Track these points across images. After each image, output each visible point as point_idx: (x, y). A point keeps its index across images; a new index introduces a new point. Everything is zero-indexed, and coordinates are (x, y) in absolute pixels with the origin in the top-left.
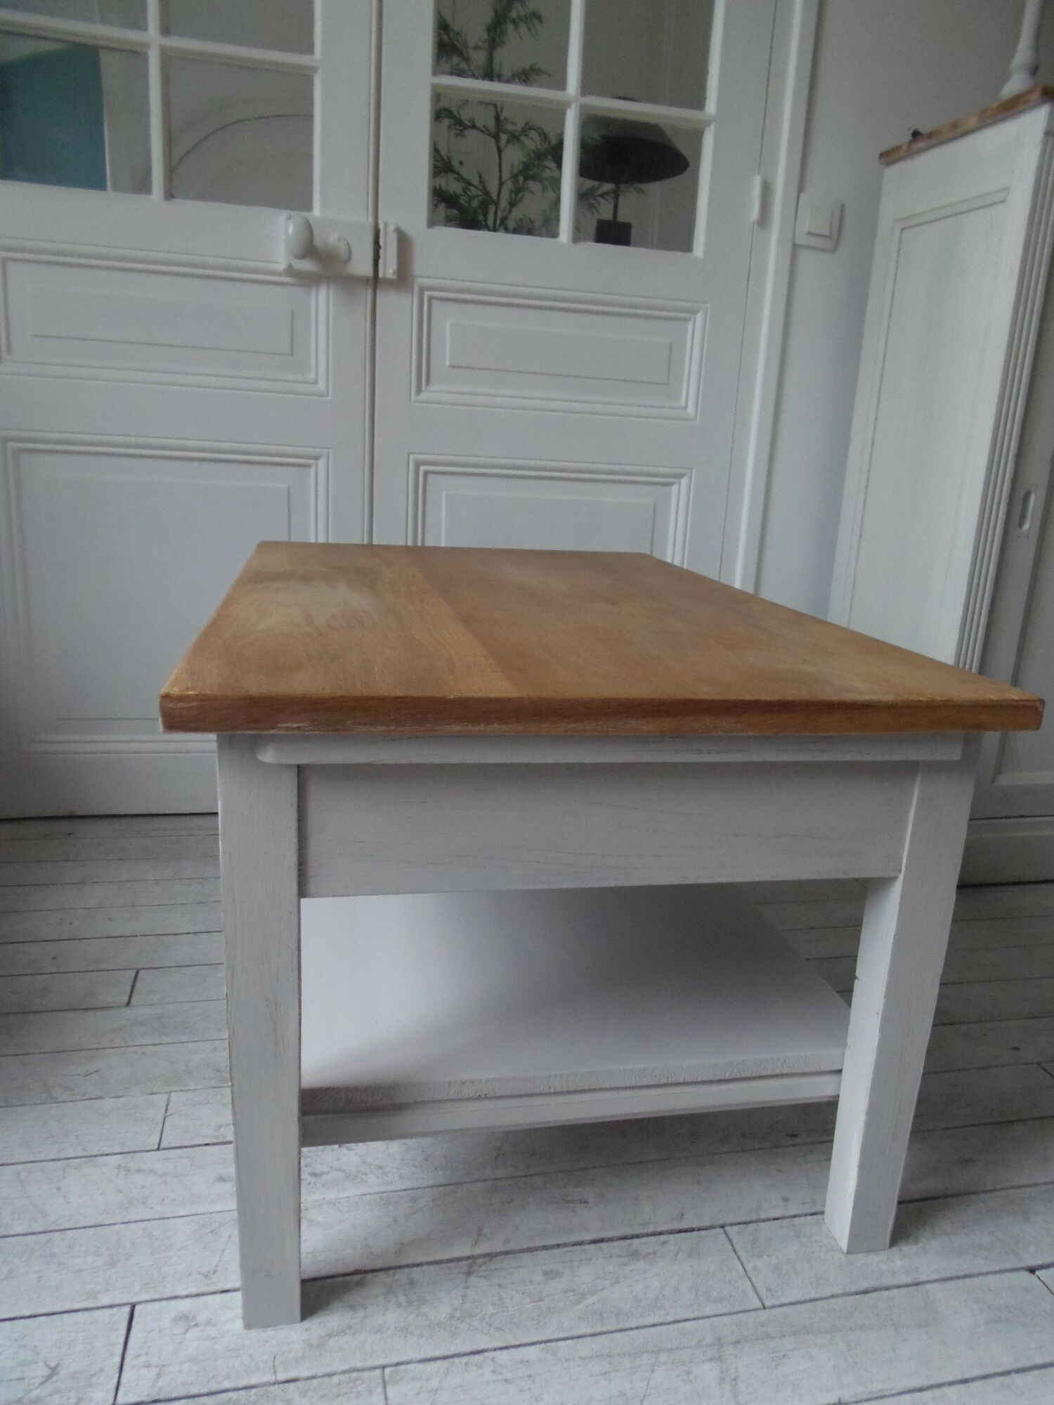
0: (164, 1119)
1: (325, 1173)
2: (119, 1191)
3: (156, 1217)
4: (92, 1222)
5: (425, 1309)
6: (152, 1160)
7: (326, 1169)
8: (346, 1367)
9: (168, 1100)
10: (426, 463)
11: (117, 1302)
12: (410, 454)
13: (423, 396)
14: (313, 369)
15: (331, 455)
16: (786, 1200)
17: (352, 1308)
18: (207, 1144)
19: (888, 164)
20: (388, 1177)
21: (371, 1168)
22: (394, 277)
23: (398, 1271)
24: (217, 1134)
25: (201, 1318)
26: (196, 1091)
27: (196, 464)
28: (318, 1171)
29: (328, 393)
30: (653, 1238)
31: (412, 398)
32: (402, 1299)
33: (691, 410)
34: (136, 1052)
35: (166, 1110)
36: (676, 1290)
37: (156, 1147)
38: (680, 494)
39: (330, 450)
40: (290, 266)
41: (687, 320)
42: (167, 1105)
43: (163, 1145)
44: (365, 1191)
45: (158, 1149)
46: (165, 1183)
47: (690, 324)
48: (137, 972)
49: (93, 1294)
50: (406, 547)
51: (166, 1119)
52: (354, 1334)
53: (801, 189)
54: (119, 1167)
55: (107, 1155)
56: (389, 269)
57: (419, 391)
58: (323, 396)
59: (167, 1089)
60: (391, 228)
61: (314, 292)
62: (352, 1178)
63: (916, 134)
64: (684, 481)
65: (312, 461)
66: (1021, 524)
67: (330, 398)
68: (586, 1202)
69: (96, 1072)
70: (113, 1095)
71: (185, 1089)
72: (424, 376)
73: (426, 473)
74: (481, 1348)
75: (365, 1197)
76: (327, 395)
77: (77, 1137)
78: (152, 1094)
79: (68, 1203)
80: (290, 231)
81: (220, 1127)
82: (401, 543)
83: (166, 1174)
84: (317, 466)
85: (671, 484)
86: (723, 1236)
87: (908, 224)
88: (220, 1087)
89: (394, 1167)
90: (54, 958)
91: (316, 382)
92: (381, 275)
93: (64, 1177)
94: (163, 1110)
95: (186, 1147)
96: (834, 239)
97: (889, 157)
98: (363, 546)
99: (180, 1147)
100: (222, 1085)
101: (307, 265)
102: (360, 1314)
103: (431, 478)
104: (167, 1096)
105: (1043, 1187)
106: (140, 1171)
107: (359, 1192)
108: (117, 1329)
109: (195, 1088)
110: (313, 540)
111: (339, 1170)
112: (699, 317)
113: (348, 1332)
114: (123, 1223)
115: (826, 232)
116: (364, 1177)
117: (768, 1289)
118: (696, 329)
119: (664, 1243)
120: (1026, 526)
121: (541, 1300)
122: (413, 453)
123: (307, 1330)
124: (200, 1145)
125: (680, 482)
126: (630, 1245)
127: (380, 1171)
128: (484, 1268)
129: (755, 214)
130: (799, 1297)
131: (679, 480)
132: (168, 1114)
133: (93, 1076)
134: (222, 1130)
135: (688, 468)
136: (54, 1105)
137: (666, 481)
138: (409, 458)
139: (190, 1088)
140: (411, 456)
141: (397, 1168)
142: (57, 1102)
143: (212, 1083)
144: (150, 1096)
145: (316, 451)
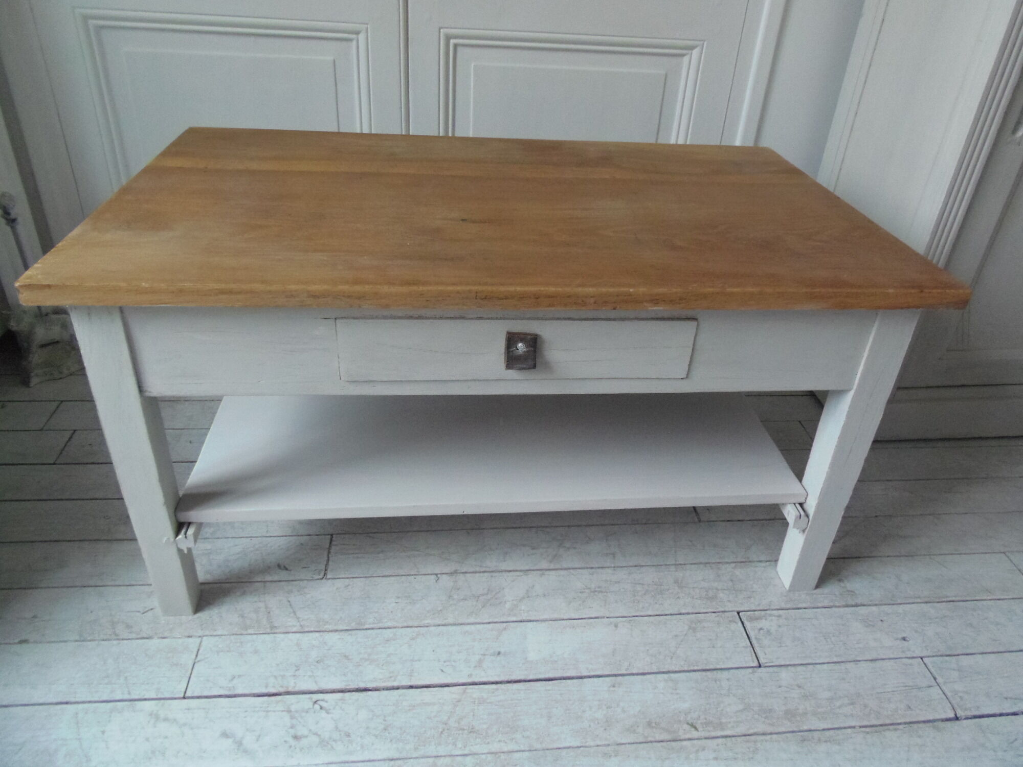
0: (194, 664)
1: (304, 736)
6: (177, 708)
7: (306, 733)
9: (200, 645)
10: (456, 37)
12: (441, 28)
15: (369, 30)
18: (220, 696)
20: (352, 745)
21: (340, 734)
24: (230, 685)
26: (223, 637)
27: (252, 39)
28: (299, 734)
35: (197, 656)
37: (182, 696)
38: (690, 64)
39: (369, 26)
42: (198, 651)
43: (188, 694)
44: (334, 759)
45: (184, 698)
46: (183, 735)
51: (196, 664)
54: (151, 713)
55: (145, 700)
59: (200, 633)
62: (324, 743)
64: (695, 53)
65: (354, 36)
66: (1014, 132)
69: (152, 609)
70: (161, 635)
71: (215, 633)
73: (456, 46)
77: (126, 678)
78: (189, 636)
79: (108, 747)
81: (233, 678)
83: (184, 724)
84: (357, 40)
85: (683, 55)
88: (241, 634)
89: (358, 736)
93: (110, 720)
94: (194, 656)
95: (205, 696)
99: (201, 696)
103: (459, 49)
104: (198, 640)
106: (166, 720)
107: (327, 760)
109: (221, 635)
111: (316, 734)
116: (333, 743)
122: (445, 27)
124: (216, 695)
125: (691, 54)
127: (348, 737)
131: (690, 52)
132: (196, 661)
133: (150, 614)
134: (235, 681)
135: (700, 41)
136: (115, 642)
137: (678, 52)
138: (440, 32)
139: (219, 633)
140: (442, 30)
141: (361, 737)
142: (118, 639)
143: (236, 630)
144: (187, 639)
145: (356, 27)
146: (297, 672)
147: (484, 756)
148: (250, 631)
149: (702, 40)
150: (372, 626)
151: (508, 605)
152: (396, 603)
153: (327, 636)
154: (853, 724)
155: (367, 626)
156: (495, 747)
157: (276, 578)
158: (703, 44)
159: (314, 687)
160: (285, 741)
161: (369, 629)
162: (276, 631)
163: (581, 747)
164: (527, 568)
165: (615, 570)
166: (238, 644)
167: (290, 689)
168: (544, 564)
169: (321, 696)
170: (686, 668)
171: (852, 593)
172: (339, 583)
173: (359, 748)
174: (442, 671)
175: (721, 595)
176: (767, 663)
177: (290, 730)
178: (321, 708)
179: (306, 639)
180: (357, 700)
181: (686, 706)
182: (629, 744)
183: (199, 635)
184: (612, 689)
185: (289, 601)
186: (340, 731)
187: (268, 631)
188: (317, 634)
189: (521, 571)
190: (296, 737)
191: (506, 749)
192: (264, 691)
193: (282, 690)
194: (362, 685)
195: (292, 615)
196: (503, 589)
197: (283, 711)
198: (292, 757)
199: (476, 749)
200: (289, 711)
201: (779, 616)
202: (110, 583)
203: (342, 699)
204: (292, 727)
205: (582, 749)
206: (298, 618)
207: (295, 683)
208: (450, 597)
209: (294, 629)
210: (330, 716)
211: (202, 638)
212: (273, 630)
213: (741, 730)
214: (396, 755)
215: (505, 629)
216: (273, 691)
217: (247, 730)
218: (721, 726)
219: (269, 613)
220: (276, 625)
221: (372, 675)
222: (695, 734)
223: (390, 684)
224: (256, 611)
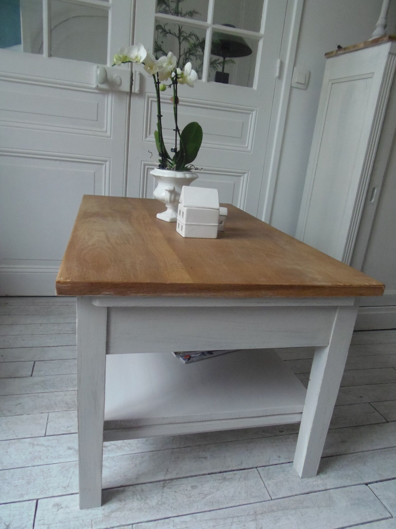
0: (47, 423)
1: (109, 446)
2: (31, 453)
3: (46, 464)
4: (20, 466)
5: (148, 501)
6: (43, 440)
8: (118, 524)
9: (48, 416)
10: (148, 165)
11: (31, 498)
13: (147, 139)
14: (105, 126)
15: (111, 160)
16: (279, 457)
17: (120, 500)
18: (64, 434)
19: (328, 58)
20: (132, 447)
21: (126, 444)
22: (138, 92)
23: (137, 486)
24: (67, 430)
25: (63, 505)
26: (59, 412)
27: (58, 162)
29: (111, 136)
30: (231, 472)
31: (144, 140)
32: (139, 497)
33: (249, 148)
34: (35, 396)
35: (48, 420)
36: (240, 493)
37: (44, 435)
38: (244, 180)
39: (111, 159)
40: (98, 86)
41: (250, 114)
42: (48, 418)
43: (47, 434)
44: (125, 453)
45: (45, 436)
46: (48, 450)
47: (250, 116)
48: (35, 362)
49: (22, 495)
50: (140, 199)
51: (48, 423)
52: (121, 511)
53: (294, 66)
54: (30, 443)
55: (25, 438)
56: (136, 89)
57: (146, 137)
59: (48, 411)
60: (138, 73)
61: (106, 95)
62: (119, 448)
63: (339, 47)
64: (246, 175)
65: (104, 163)
66: (371, 200)
67: (112, 138)
68: (206, 458)
69: (20, 404)
70: (27, 413)
71: (54, 411)
72: (148, 131)
73: (148, 169)
74: (168, 517)
75: (124, 456)
76: (110, 137)
77: (13, 431)
78: (42, 413)
79: (11, 458)
80: (98, 73)
82: (137, 197)
83: (48, 446)
84: (106, 165)
85: (241, 176)
86: (257, 471)
87: (334, 82)
90: (2, 356)
91: (106, 132)
92: (133, 91)
93: (9, 448)
94: (46, 420)
95: (55, 435)
96: (306, 85)
97: (329, 55)
98: (122, 198)
99: (53, 435)
100: (68, 410)
101: (104, 86)
102: (123, 503)
104: (47, 414)
105: (371, 452)
106: (38, 445)
107: (122, 454)
108: (31, 509)
109: (58, 411)
110: (103, 195)
111: (114, 445)
112: (254, 113)
113: (119, 510)
114: (32, 466)
115: (303, 82)
116: (123, 447)
117: (273, 492)
118: (253, 117)
119: (235, 474)
120: (373, 201)
121: (190, 497)
122: (143, 161)
123: (103, 509)
124: (61, 435)
125: (244, 176)
126: (223, 475)
127: (130, 445)
128: (169, 485)
129: (277, 74)
130: (284, 496)
132: (48, 422)
134: (69, 428)
135: (248, 170)
136: (4, 417)
137: (239, 175)
139: (56, 411)
140: (142, 162)
141: (136, 444)
142: (4, 416)
143: (65, 409)
144: (41, 414)
145: (106, 159)
147: (193, 447)
156: (198, 443)
163: (235, 441)
166: (67, 415)
173: (136, 448)
182: (257, 438)
186: (125, 443)
191: (203, 444)
199: (189, 445)
214: (154, 449)
224: (73, 402)
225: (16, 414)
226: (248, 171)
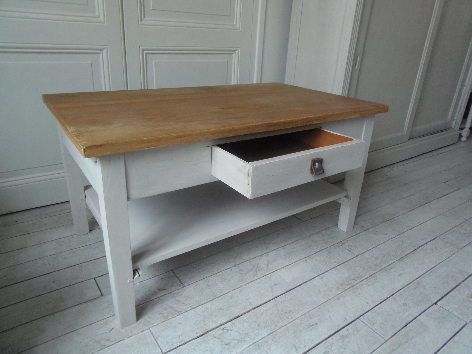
1: (230, 343)
7: (230, 341)
9: (151, 332)
10: (146, 50)
12: (140, 46)
13: (143, 22)
14: (97, 11)
15: (108, 48)
18: (180, 346)
20: (251, 336)
21: (244, 335)
24: (180, 340)
26: (159, 325)
28: (227, 343)
29: (105, 21)
31: (139, 24)
33: (238, 26)
35: (154, 336)
38: (235, 57)
39: (108, 46)
42: (152, 334)
43: (164, 352)
44: (249, 344)
48: (95, 279)
51: (156, 340)
57: (141, 20)
58: (103, 23)
59: (147, 328)
62: (241, 341)
64: (237, 52)
65: (100, 51)
66: (355, 67)
67: (106, 24)
68: (317, 324)
69: (113, 329)
70: (128, 337)
71: (154, 325)
72: (143, 15)
73: (146, 54)
76: (105, 23)
78: (142, 331)
81: (179, 337)
84: (103, 52)
85: (232, 54)
88: (167, 320)
89: (251, 332)
91: (99, 17)
94: (152, 337)
95: (173, 349)
103: (148, 55)
107: (247, 346)
111: (234, 340)
116: (244, 339)
117: (383, 334)
119: (348, 330)
120: (357, 67)
122: (142, 46)
125: (235, 53)
126: (340, 334)
130: (392, 334)
131: (235, 52)
132: (155, 338)
133: (113, 331)
134: (181, 338)
136: (106, 349)
137: (231, 52)
138: (140, 48)
139: (156, 324)
140: (140, 47)
142: (107, 347)
143: (163, 320)
144: (143, 333)
145: (101, 47)
146: (205, 323)
147: (301, 317)
148: (170, 318)
149: (238, 48)
150: (220, 295)
151: (265, 268)
152: (222, 283)
153: (206, 305)
154: (394, 261)
155: (218, 296)
156: (302, 313)
157: (162, 294)
158: (239, 49)
159: (218, 325)
160: (224, 348)
161: (220, 296)
162: (181, 313)
163: (328, 300)
164: (260, 254)
165: (290, 245)
166: (169, 324)
167: (208, 330)
168: (265, 251)
169: (223, 326)
170: (338, 265)
171: (363, 227)
172: (192, 286)
173: (255, 336)
174: (261, 298)
175: (329, 240)
176: (358, 254)
177: (222, 343)
178: (227, 330)
179: (198, 310)
180: (239, 321)
181: (347, 275)
182: (341, 293)
183: (147, 329)
184: (322, 280)
185: (177, 300)
186: (242, 334)
187: (178, 314)
188: (200, 307)
189: (259, 256)
190: (227, 344)
191: (306, 312)
192: (197, 335)
193: (205, 331)
194: (236, 316)
195: (183, 304)
196: (258, 264)
197: (213, 338)
198: (232, 352)
199: (296, 316)
200: (215, 337)
201: (350, 240)
202: (78, 328)
203: (233, 324)
204: (222, 342)
205: (329, 301)
206: (187, 304)
207: (208, 327)
208: (241, 274)
209: (189, 309)
210: (233, 331)
211: (149, 329)
212: (179, 313)
213: (368, 275)
214: (271, 332)
215: (271, 276)
216: (201, 334)
217: (204, 352)
218: (362, 276)
219: (172, 308)
220: (179, 310)
221: (237, 311)
222: (357, 282)
223: (246, 311)
224: (165, 309)
225: (117, 341)
226: (239, 48)
